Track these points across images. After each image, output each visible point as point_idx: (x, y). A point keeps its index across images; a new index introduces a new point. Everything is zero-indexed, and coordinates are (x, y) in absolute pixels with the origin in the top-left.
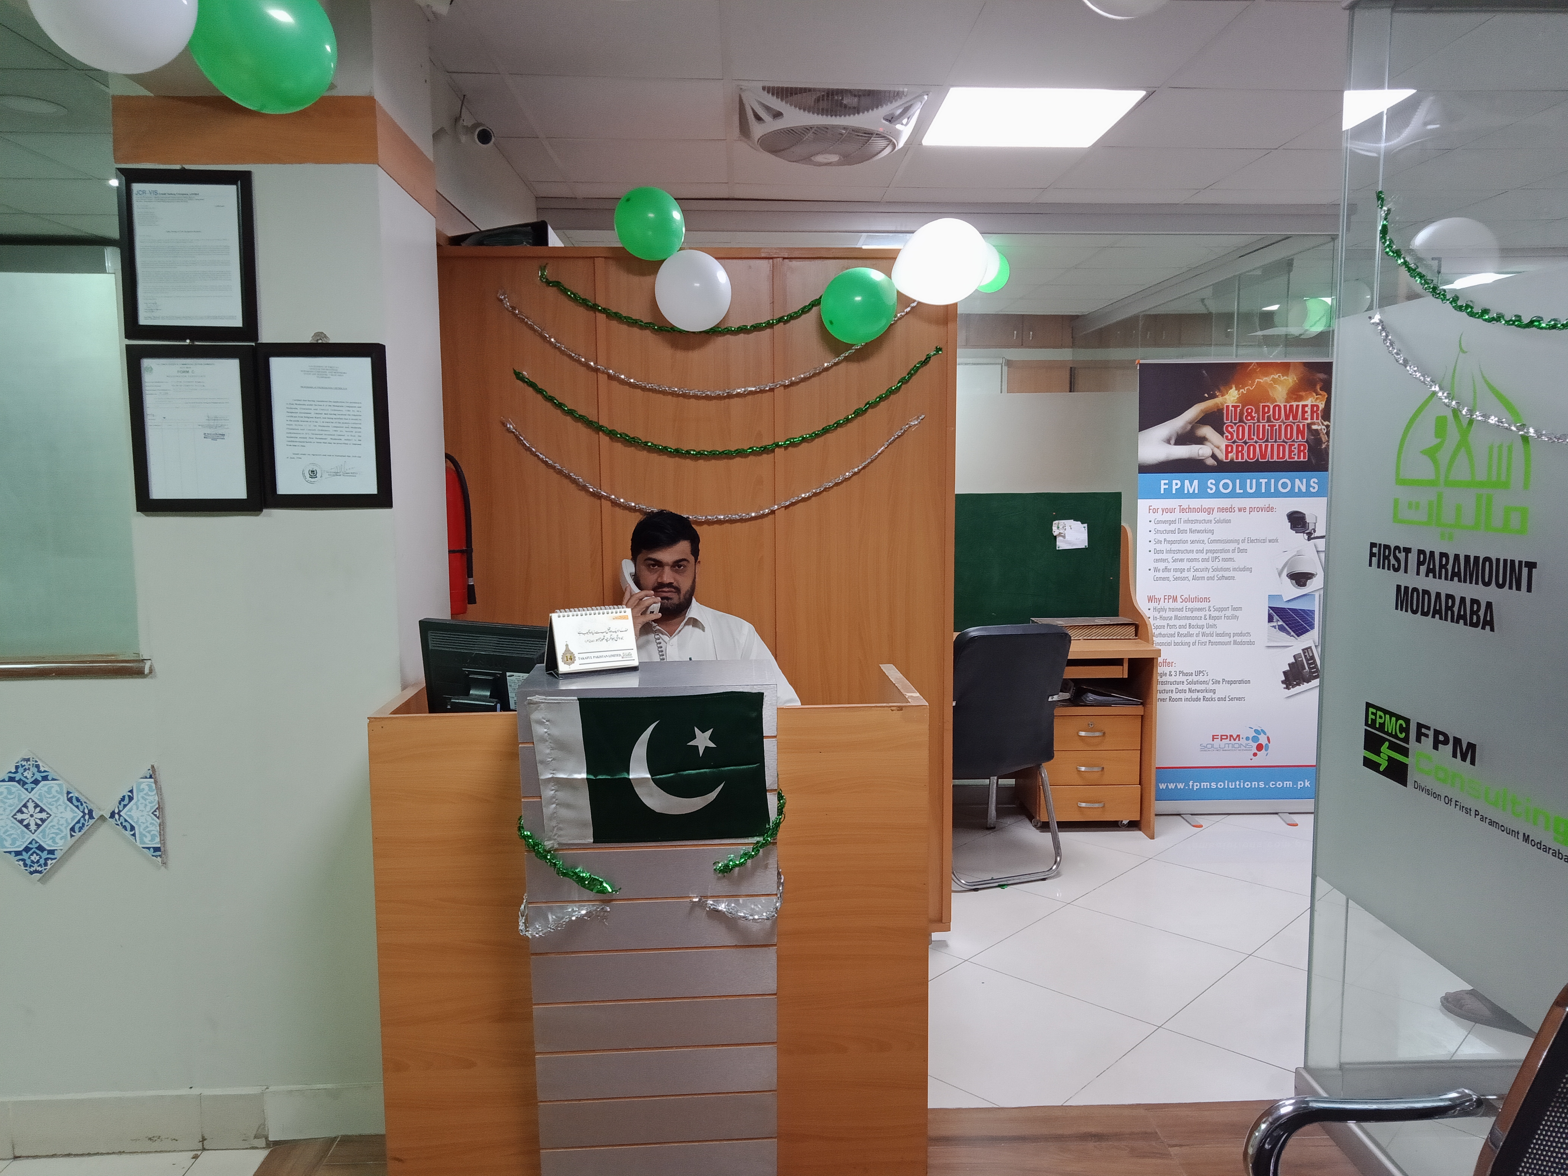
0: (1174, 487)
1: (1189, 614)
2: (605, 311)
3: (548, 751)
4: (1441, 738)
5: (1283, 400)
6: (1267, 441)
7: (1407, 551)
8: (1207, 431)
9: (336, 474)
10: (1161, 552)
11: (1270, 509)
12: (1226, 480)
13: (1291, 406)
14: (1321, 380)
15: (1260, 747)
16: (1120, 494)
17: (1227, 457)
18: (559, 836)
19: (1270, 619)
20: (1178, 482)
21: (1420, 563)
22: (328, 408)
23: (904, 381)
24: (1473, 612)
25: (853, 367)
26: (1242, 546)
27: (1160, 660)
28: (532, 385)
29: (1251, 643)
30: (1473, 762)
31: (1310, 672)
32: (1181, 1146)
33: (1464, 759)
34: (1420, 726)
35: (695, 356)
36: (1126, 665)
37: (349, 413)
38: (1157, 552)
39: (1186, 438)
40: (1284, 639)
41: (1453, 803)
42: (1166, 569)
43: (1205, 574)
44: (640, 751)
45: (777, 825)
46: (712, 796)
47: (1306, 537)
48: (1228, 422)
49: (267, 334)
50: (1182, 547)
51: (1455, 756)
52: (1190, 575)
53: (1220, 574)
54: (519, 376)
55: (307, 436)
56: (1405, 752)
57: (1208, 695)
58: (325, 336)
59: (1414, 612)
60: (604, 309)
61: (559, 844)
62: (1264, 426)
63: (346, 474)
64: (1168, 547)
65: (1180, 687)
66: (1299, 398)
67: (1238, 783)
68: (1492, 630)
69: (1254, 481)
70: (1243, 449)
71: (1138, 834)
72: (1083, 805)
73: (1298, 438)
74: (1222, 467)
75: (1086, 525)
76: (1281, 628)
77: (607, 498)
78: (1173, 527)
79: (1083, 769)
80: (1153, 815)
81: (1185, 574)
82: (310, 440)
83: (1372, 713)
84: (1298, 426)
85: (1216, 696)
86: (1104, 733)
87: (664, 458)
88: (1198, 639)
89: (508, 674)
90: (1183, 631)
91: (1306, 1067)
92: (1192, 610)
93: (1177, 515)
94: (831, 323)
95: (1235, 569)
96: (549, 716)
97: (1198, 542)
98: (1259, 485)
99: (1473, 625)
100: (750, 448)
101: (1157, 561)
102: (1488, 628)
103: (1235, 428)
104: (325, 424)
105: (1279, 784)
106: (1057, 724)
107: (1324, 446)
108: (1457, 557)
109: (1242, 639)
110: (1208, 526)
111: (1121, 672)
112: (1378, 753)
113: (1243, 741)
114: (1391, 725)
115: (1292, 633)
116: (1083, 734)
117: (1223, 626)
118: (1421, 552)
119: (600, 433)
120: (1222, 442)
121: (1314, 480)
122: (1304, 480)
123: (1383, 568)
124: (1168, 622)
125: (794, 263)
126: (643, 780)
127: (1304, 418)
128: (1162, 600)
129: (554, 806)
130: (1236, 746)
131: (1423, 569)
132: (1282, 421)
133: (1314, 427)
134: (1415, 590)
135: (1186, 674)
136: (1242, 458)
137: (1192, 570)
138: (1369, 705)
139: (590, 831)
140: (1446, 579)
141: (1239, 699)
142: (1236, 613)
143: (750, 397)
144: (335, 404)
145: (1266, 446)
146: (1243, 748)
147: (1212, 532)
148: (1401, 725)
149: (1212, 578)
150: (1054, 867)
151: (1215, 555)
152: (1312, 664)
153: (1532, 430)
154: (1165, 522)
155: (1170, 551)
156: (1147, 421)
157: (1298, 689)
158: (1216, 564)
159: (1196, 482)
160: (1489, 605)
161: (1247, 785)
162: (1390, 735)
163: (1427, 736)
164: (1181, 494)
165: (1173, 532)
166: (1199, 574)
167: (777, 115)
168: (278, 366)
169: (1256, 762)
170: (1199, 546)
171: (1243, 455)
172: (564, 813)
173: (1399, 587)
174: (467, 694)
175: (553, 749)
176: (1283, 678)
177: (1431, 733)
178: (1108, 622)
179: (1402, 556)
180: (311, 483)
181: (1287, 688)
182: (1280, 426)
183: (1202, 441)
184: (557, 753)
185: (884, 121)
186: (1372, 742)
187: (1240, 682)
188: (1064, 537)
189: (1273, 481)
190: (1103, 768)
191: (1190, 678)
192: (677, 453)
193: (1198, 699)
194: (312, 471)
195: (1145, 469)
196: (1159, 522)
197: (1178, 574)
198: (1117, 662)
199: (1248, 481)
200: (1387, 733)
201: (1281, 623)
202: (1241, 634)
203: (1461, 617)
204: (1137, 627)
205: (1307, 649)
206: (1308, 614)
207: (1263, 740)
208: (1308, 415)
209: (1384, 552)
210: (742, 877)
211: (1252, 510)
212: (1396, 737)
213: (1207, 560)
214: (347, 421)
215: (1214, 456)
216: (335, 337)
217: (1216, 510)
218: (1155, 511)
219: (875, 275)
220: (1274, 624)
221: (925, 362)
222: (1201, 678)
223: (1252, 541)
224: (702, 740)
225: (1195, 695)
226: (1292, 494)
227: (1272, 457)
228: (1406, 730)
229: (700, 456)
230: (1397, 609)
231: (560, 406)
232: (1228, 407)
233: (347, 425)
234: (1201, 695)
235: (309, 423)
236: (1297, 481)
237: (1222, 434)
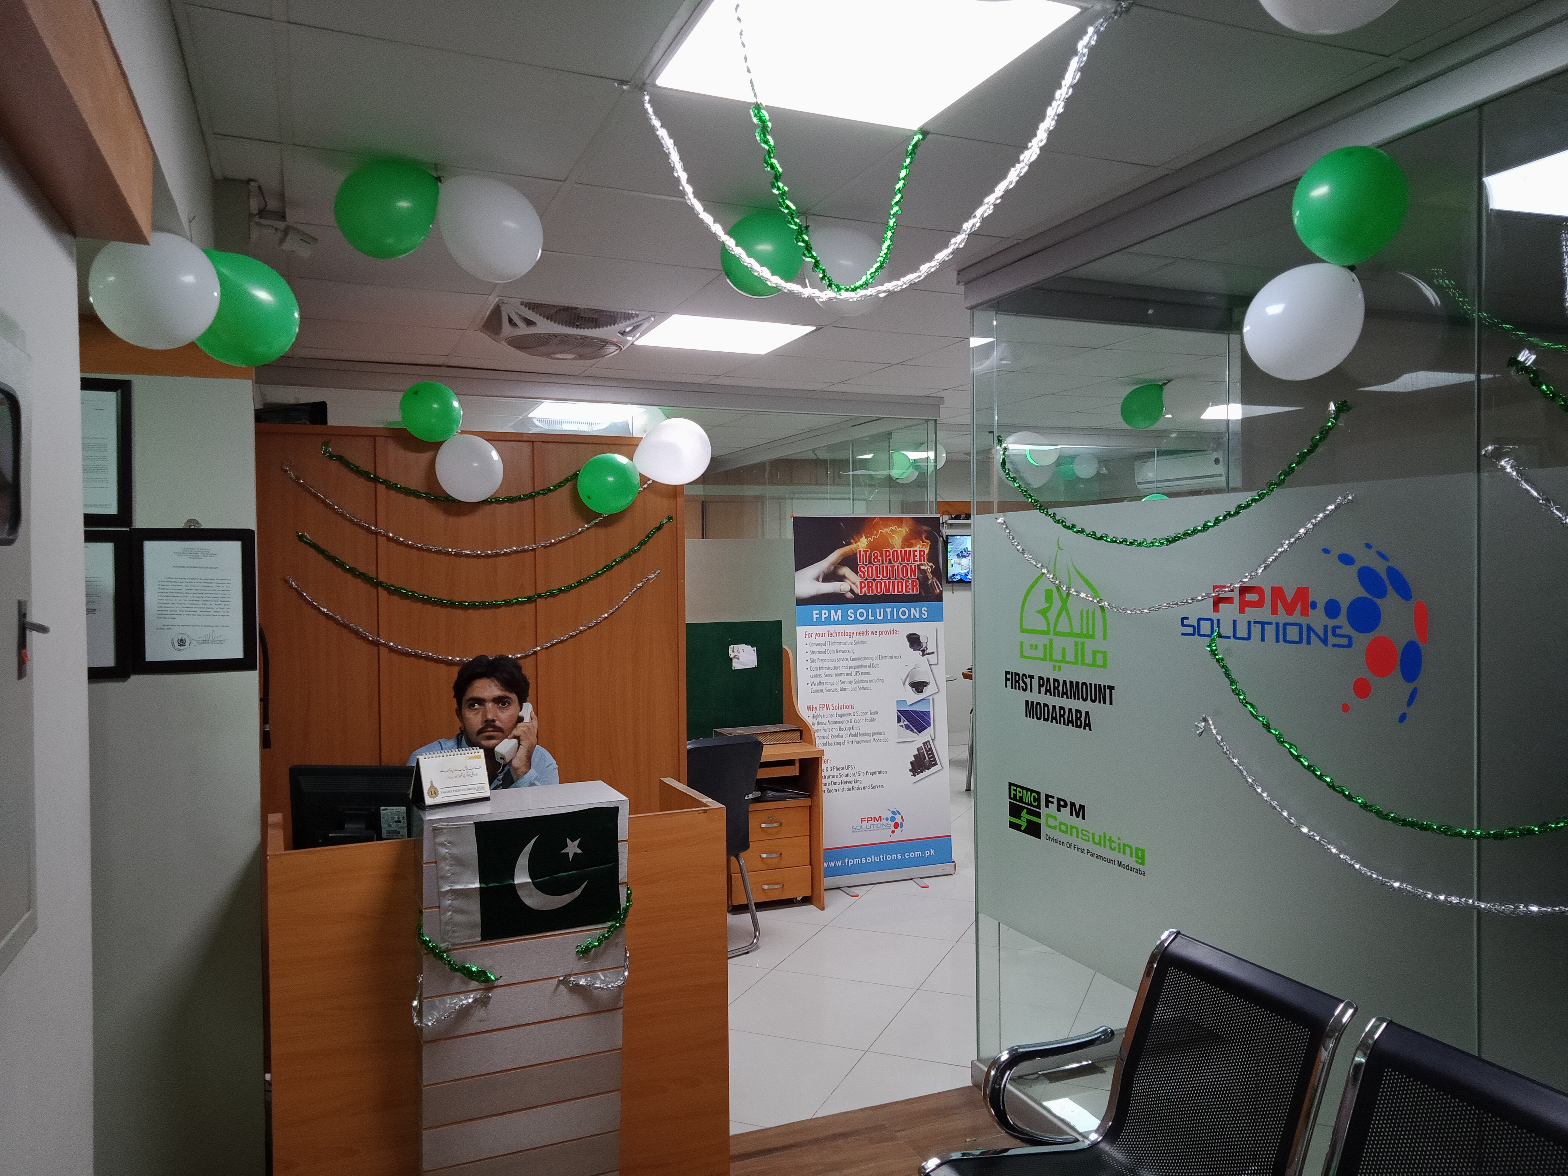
0: (824, 616)
1: (839, 719)
2: (386, 483)
3: (448, 868)
4: (1062, 803)
5: (900, 547)
6: (889, 578)
7: (1031, 677)
8: (846, 571)
9: (205, 642)
10: (816, 669)
11: (894, 632)
12: (862, 609)
13: (905, 551)
14: (926, 531)
15: (896, 826)
16: (780, 622)
17: (861, 592)
18: (453, 938)
19: (899, 721)
20: (826, 612)
21: (1040, 686)
22: (199, 584)
23: (642, 543)
24: (1077, 719)
25: (602, 532)
26: (875, 662)
27: (825, 758)
28: (315, 546)
29: (887, 740)
30: (1083, 818)
31: (930, 761)
32: (904, 1130)
33: (1078, 816)
34: (1047, 796)
35: (465, 521)
36: (797, 765)
37: (218, 588)
38: (812, 669)
39: (831, 576)
40: (909, 735)
41: (1073, 846)
42: (820, 683)
43: (849, 686)
44: (523, 861)
45: (627, 909)
46: (578, 892)
47: (921, 653)
48: (861, 564)
49: (142, 520)
50: (831, 664)
51: (1072, 814)
52: (838, 687)
53: (861, 685)
54: (301, 538)
55: (177, 609)
56: (1038, 815)
57: (856, 785)
58: (198, 523)
59: (1039, 719)
60: (385, 480)
61: (453, 945)
62: (887, 567)
63: (213, 642)
64: (820, 664)
65: (835, 780)
66: (911, 545)
67: (881, 857)
68: (1090, 729)
69: (882, 610)
70: (872, 585)
71: (811, 908)
72: (766, 887)
73: (911, 576)
74: (859, 599)
75: (755, 648)
76: (907, 727)
77: (385, 645)
78: (823, 648)
79: (764, 856)
80: (822, 890)
81: (834, 687)
82: (181, 613)
83: (1014, 790)
84: (911, 566)
85: (862, 786)
86: (781, 824)
87: (437, 609)
88: (846, 739)
89: (382, 808)
90: (835, 733)
91: (979, 1059)
92: (841, 716)
93: (826, 638)
94: (589, 497)
95: (871, 681)
96: (450, 839)
97: (843, 660)
98: (885, 613)
99: (1078, 726)
100: (515, 599)
101: (812, 676)
102: (1087, 728)
103: (866, 569)
104: (195, 599)
105: (912, 855)
106: (751, 817)
107: (930, 582)
108: (1065, 682)
109: (879, 738)
110: (851, 647)
111: (793, 771)
112: (1019, 818)
113: (884, 822)
114: (1028, 797)
115: (915, 731)
116: (763, 825)
117: (865, 727)
118: (1040, 678)
119: (379, 588)
120: (858, 580)
121: (925, 608)
122: (918, 609)
123: (1016, 689)
124: (823, 726)
125: (551, 446)
126: (526, 884)
127: (915, 561)
128: (818, 709)
129: (450, 913)
130: (879, 826)
131: (1043, 689)
132: (899, 563)
133: (922, 567)
134: (1038, 703)
135: (839, 769)
136: (872, 592)
137: (840, 683)
138: (1011, 784)
139: (478, 931)
140: (1059, 696)
141: (879, 787)
142: (873, 716)
143: (514, 556)
144: (206, 581)
145: (889, 582)
146: (884, 827)
147: (853, 651)
148: (1034, 796)
149: (855, 689)
150: (755, 941)
151: (856, 670)
152: (930, 754)
153: (1106, 603)
154: (818, 644)
155: (822, 668)
156: (802, 563)
157: (921, 775)
158: (857, 678)
159: (839, 612)
160: (1087, 713)
161: (889, 857)
162: (1028, 804)
163: (1052, 803)
164: (829, 622)
165: (824, 652)
166: (845, 686)
167: (529, 323)
168: (151, 548)
169: (895, 837)
170: (844, 664)
171: (873, 589)
172: (459, 918)
173: (1027, 702)
174: (342, 828)
175: (452, 865)
176: (911, 768)
177: (1055, 801)
178: (778, 729)
179: (1028, 681)
180: (179, 650)
181: (914, 775)
182: (898, 566)
183: (842, 578)
184: (457, 869)
185: (619, 335)
186: (1015, 811)
187: (879, 773)
188: (738, 659)
189: (895, 610)
190: (781, 854)
191: (842, 772)
192: (452, 605)
193: (849, 789)
194: (181, 640)
195: (801, 602)
196: (814, 645)
197: (829, 687)
198: (790, 763)
199: (878, 610)
200: (1025, 803)
201: (906, 722)
202: (877, 734)
203: (1070, 722)
204: (801, 732)
205: (926, 743)
206: (925, 714)
207: (898, 819)
208: (917, 558)
209: (1015, 678)
210: (596, 956)
211: (881, 633)
212: (1031, 805)
213: (851, 674)
214: (215, 596)
215: (852, 591)
216: (206, 524)
217: (855, 634)
218: (810, 636)
219: (621, 459)
220: (902, 724)
221: (659, 528)
222: (850, 771)
223: (883, 658)
224: (572, 848)
225: (846, 786)
226: (909, 620)
227: (894, 592)
228: (1038, 800)
229: (473, 606)
230: (1026, 716)
231: (341, 565)
232: (860, 551)
233: (216, 599)
234: (850, 786)
235: (180, 598)
236: (912, 609)
237: (857, 573)
